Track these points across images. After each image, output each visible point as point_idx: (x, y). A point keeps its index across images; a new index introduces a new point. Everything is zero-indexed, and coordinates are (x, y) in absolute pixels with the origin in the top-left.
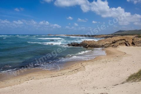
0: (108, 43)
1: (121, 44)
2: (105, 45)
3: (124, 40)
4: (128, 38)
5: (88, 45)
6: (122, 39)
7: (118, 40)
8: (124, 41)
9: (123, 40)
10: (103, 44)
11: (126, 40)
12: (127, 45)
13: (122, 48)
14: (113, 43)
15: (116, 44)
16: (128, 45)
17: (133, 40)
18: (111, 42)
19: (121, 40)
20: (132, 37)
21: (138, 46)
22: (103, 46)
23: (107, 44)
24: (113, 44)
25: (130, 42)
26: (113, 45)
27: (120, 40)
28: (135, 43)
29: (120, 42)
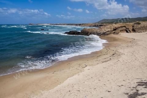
0: (109, 30)
1: (122, 30)
2: (107, 33)
3: (124, 27)
4: (128, 25)
5: (89, 33)
6: (123, 26)
7: (119, 27)
8: (124, 28)
9: (123, 27)
11: (127, 27)
12: (127, 32)
13: (124, 35)
14: (114, 30)
15: (117, 31)
16: (129, 31)
17: (133, 26)
18: (112, 30)
19: (122, 27)
20: (132, 24)
21: (139, 32)
22: (104, 33)
23: (108, 31)
24: (114, 32)
25: (131, 28)
27: (121, 27)
28: (135, 30)
29: (121, 29)
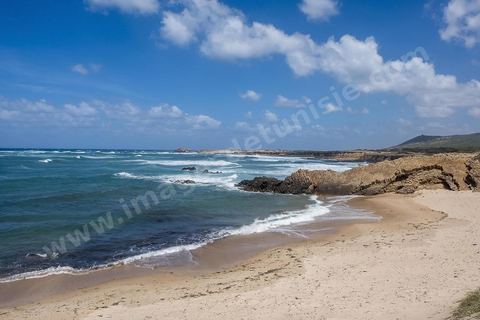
0: (381, 177)
1: (429, 181)
2: (373, 187)
3: (436, 167)
4: (450, 162)
5: (311, 187)
6: (430, 165)
7: (417, 170)
8: (437, 173)
9: (432, 167)
10: (365, 184)
11: (445, 170)
12: (447, 187)
13: (433, 198)
14: (401, 177)
15: (409, 183)
16: (452, 185)
17: (469, 168)
18: (393, 176)
19: (428, 168)
20: (465, 157)
22: (363, 188)
23: (378, 182)
24: (398, 184)
25: (460, 174)
26: (400, 187)
27: (425, 168)
28: (476, 179)
29: (423, 175)
